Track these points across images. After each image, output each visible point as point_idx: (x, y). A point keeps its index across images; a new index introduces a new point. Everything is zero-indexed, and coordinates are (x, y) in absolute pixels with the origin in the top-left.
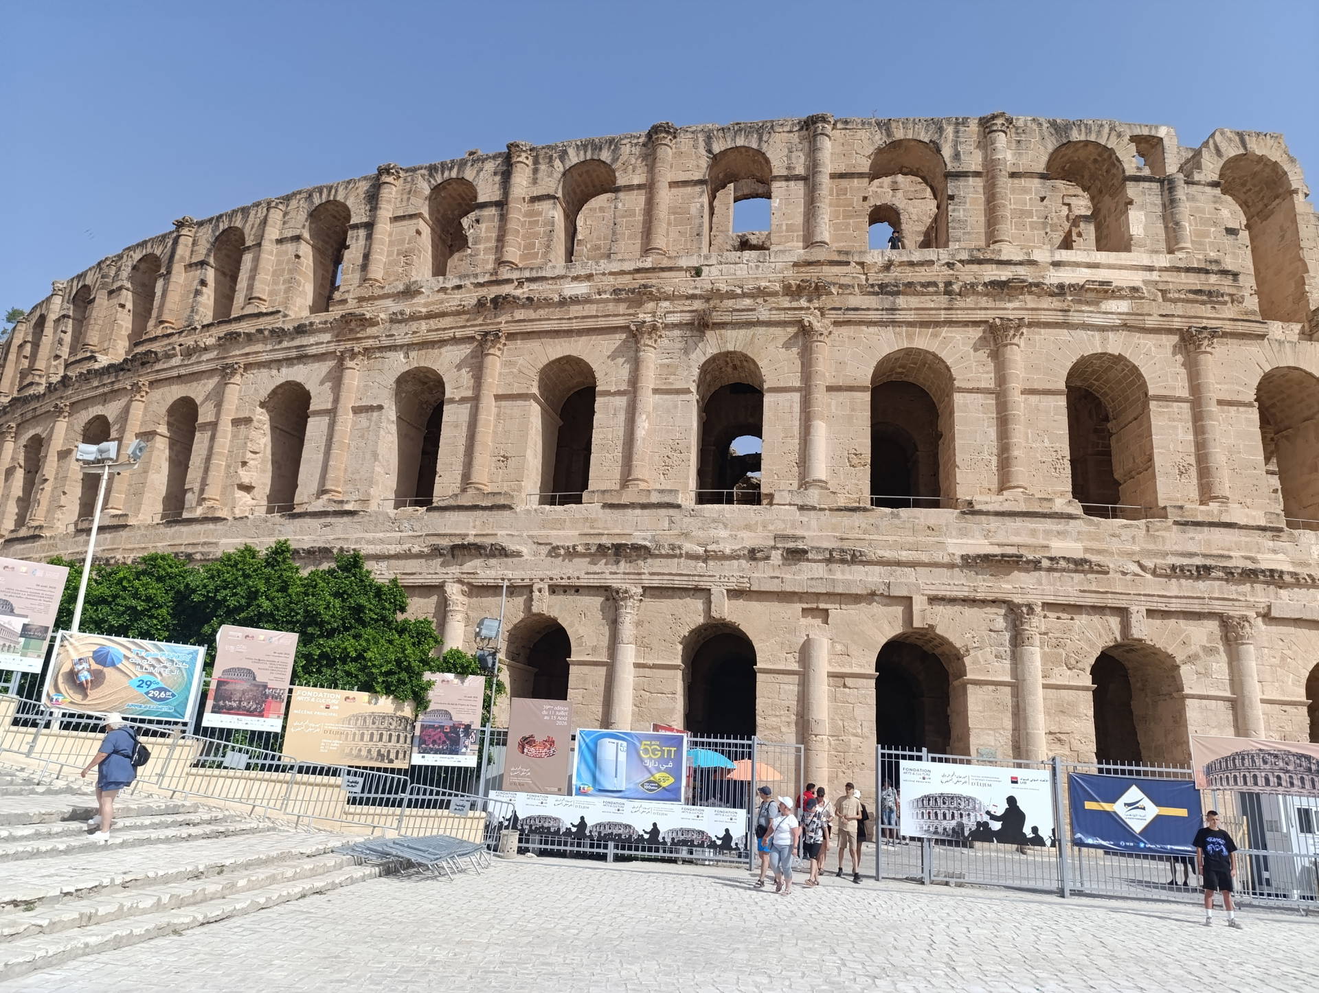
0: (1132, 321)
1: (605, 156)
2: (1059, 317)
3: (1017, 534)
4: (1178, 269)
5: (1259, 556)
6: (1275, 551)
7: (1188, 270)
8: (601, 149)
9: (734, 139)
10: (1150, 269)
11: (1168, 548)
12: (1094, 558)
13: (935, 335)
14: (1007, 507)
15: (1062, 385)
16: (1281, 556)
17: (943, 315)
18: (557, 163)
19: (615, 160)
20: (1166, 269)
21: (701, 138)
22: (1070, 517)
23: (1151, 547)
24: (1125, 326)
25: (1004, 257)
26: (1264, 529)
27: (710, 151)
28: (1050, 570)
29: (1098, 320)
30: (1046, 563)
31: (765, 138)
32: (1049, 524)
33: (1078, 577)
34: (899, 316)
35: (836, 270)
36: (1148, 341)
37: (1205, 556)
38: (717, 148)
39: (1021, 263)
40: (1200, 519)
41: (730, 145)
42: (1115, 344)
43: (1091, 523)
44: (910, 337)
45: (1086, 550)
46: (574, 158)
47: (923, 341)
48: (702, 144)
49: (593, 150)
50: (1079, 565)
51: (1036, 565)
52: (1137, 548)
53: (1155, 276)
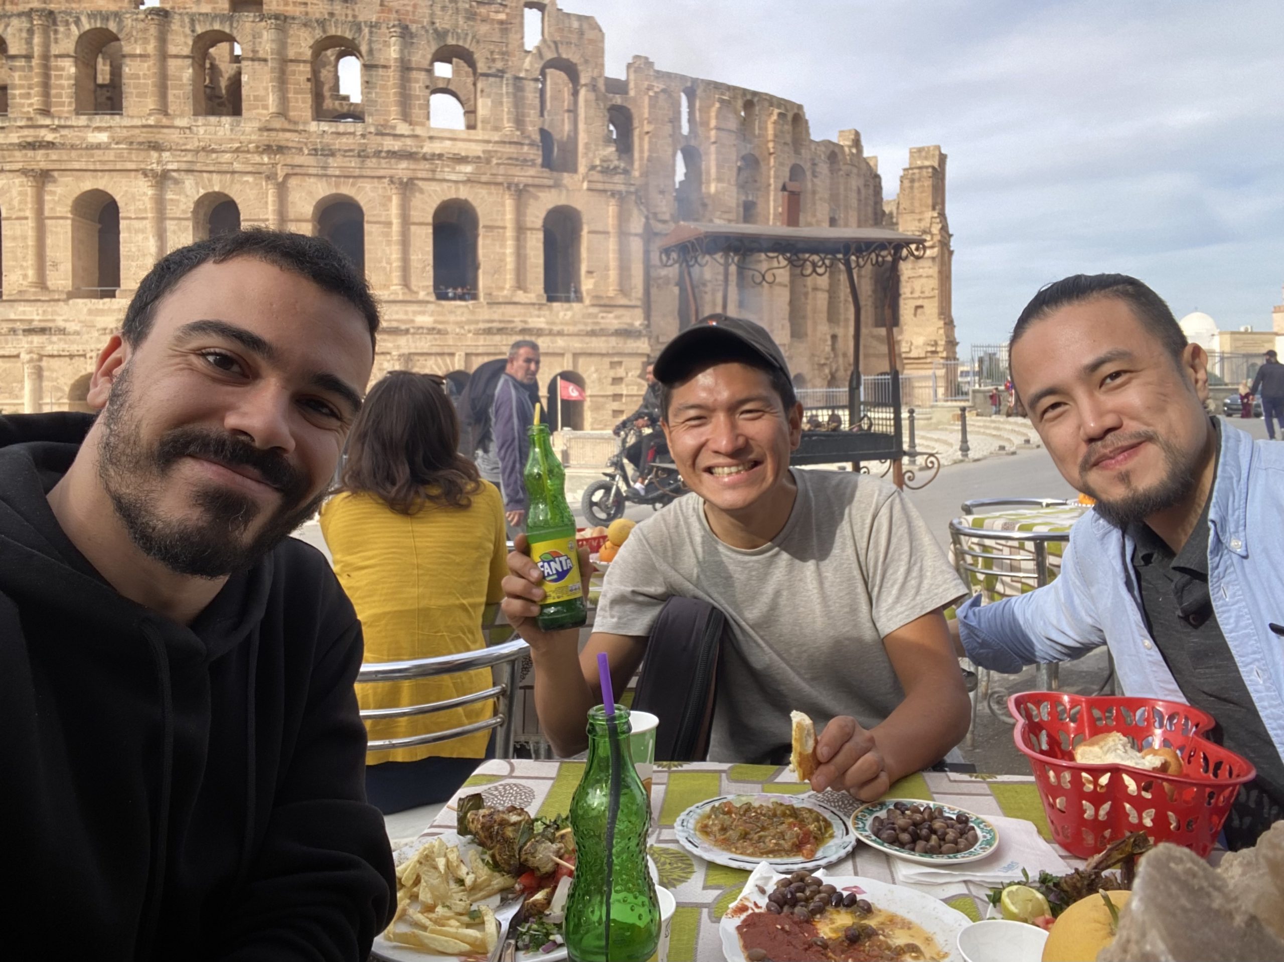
0: (473, 178)
1: (112, 26)
2: (430, 175)
3: (397, 313)
4: (504, 142)
5: (530, 320)
6: (539, 316)
7: (510, 143)
8: (108, 19)
9: (211, 24)
10: (488, 142)
11: (481, 318)
12: (440, 326)
13: (353, 185)
14: (392, 298)
15: (430, 219)
16: (542, 319)
17: (357, 172)
18: (73, 28)
19: (121, 30)
20: (496, 142)
21: (187, 20)
22: (428, 302)
23: (472, 318)
24: (469, 181)
25: (398, 132)
26: (533, 304)
27: (193, 31)
28: (414, 334)
29: (453, 177)
30: (412, 331)
31: (235, 25)
32: (415, 308)
33: (429, 337)
34: (330, 172)
35: (288, 135)
36: (483, 192)
37: (500, 321)
38: (199, 30)
39: (408, 136)
40: (501, 300)
41: (208, 28)
42: (464, 193)
43: (439, 305)
44: (337, 185)
45: (435, 322)
46: (86, 26)
47: (346, 190)
48: (188, 25)
49: (102, 20)
50: (431, 330)
51: (407, 332)
52: (464, 319)
53: (490, 147)
